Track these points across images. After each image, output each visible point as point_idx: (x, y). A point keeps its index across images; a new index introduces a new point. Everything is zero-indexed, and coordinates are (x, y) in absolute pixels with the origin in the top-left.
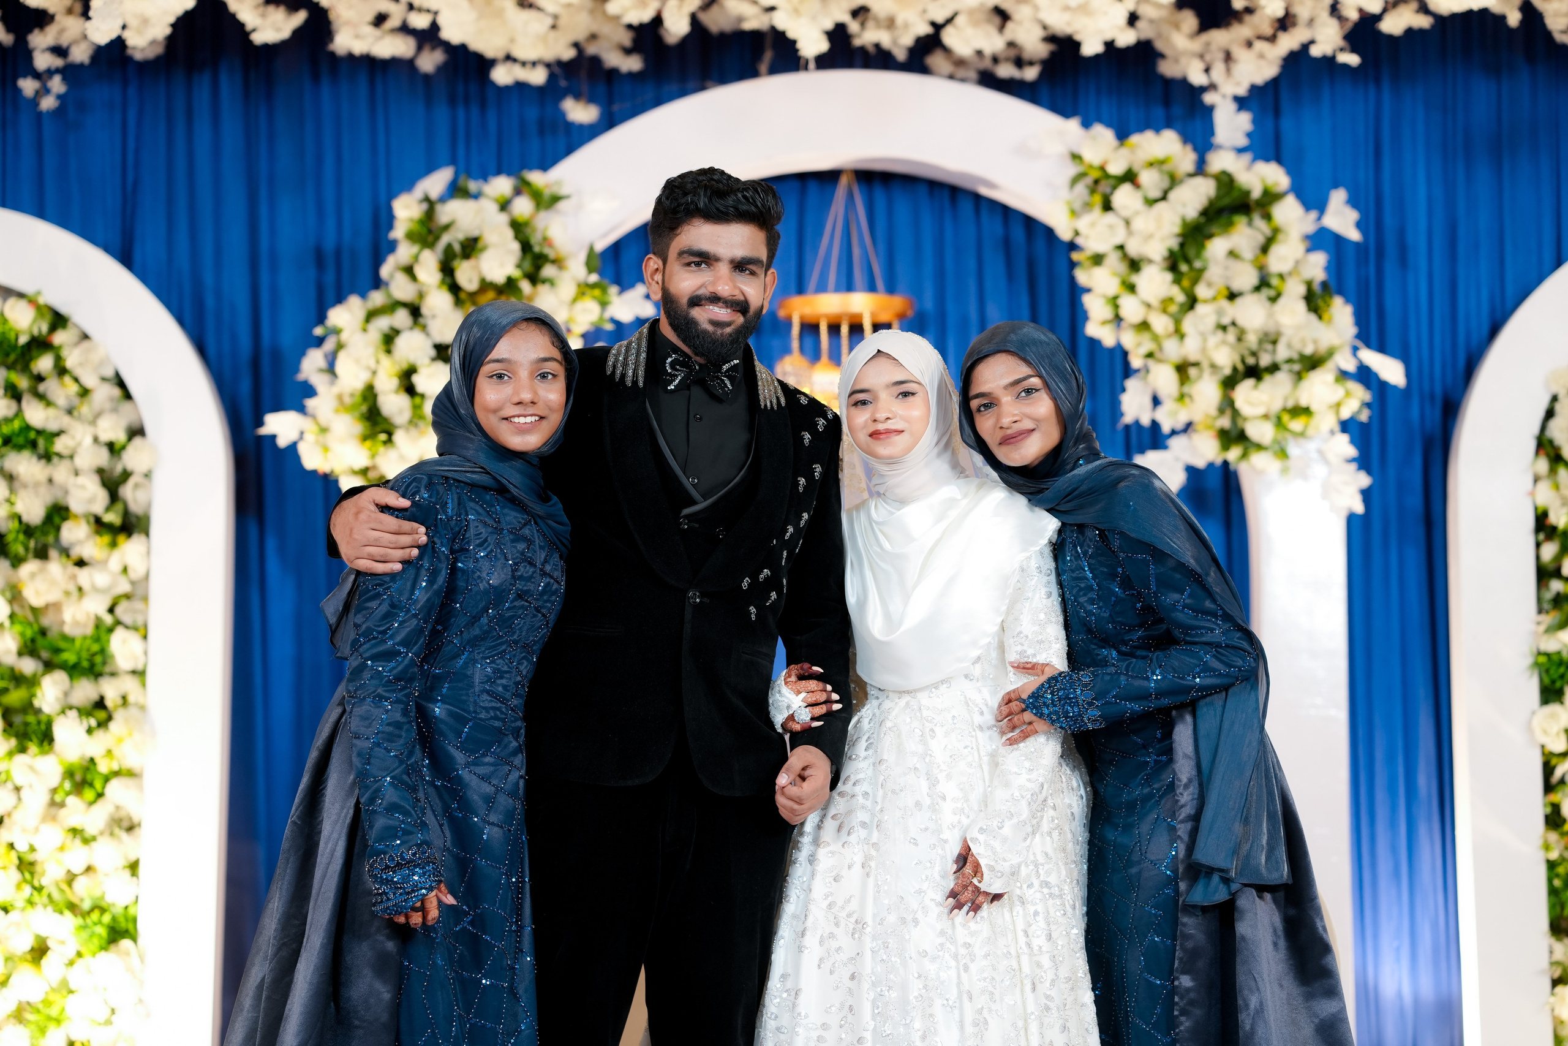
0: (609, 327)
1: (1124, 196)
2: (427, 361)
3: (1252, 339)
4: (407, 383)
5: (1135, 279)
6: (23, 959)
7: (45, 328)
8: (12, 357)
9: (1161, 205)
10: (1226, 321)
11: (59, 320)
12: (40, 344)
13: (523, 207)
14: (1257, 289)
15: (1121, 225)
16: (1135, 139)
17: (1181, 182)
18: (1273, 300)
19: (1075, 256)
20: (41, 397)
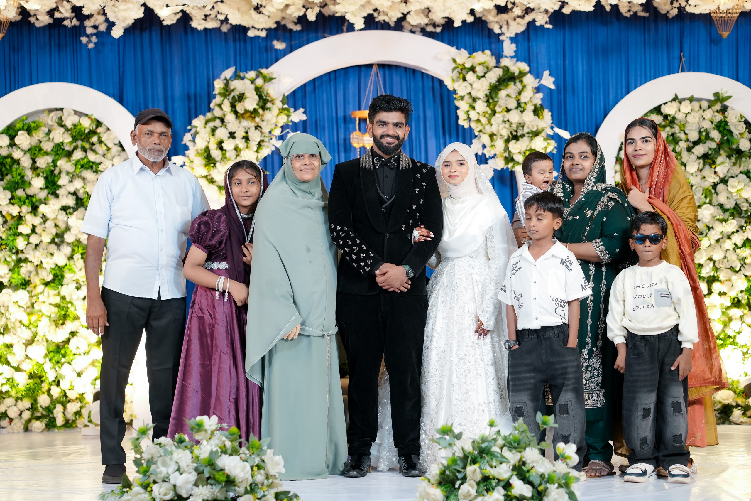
0: (290, 124)
1: (470, 76)
2: (227, 138)
3: (514, 126)
4: (220, 146)
5: (474, 105)
6: (94, 345)
7: (94, 127)
8: (83, 137)
9: (483, 79)
10: (506, 119)
11: (99, 124)
12: (93, 132)
13: (259, 82)
14: (517, 108)
15: (470, 85)
16: (475, 54)
17: (491, 70)
18: (522, 112)
19: (455, 96)
20: (94, 151)
